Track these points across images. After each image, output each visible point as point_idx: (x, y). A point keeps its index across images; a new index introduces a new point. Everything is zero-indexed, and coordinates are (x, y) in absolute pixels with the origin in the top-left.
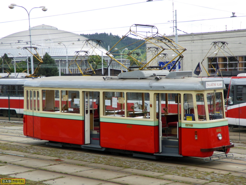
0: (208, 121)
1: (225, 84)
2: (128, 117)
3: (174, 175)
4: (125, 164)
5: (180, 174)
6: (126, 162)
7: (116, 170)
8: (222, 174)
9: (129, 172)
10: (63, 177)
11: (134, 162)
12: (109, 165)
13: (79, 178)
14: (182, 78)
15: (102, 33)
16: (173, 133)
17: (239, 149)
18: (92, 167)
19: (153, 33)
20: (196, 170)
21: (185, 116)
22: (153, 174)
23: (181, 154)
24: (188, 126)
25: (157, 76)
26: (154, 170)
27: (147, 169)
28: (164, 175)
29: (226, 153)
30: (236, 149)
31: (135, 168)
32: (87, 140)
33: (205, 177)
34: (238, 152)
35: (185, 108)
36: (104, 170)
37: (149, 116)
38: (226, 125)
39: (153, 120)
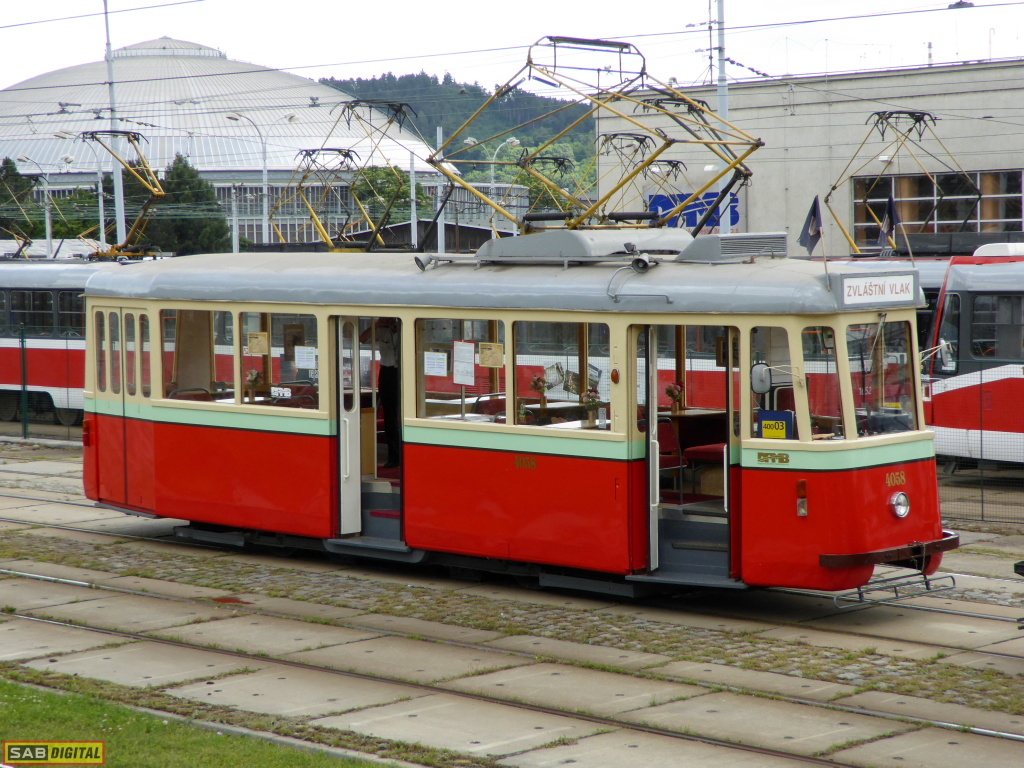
0: (852, 439)
1: (925, 289)
2: (520, 423)
3: (708, 662)
4: (506, 619)
5: (734, 658)
6: (510, 608)
7: (469, 643)
8: (907, 660)
9: (524, 652)
10: (250, 669)
11: (543, 608)
12: (441, 620)
13: (316, 673)
14: (744, 262)
15: (413, 75)
16: (706, 490)
17: (981, 557)
18: (369, 628)
19: (624, 76)
20: (800, 644)
21: (757, 418)
22: (622, 659)
23: (738, 577)
24: (767, 461)
25: (642, 252)
26: (625, 643)
27: (597, 639)
28: (667, 663)
29: (924, 574)
30: (967, 556)
31: (548, 633)
32: (351, 519)
33: (836, 671)
34: (974, 570)
35: (758, 388)
36: (421, 642)
37: (608, 421)
38: (928, 459)
39: (623, 434)
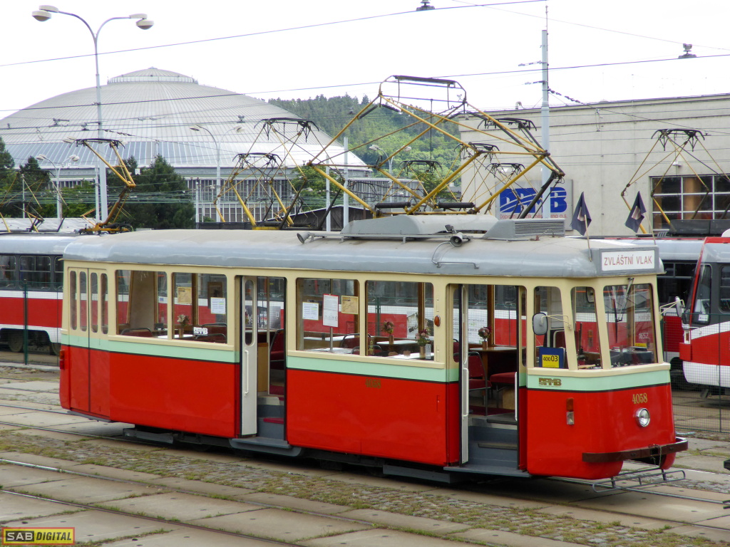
0: (607, 368)
1: (663, 261)
2: (370, 355)
3: (497, 529)
4: (355, 497)
5: (516, 527)
6: (360, 490)
7: (326, 514)
8: (642, 530)
9: (365, 521)
10: (165, 530)
11: (384, 490)
12: (308, 497)
13: (212, 534)
14: (532, 240)
16: (506, 406)
17: (715, 458)
18: (255, 502)
19: (451, 104)
20: (566, 517)
21: (539, 353)
22: (435, 527)
23: (524, 469)
24: (545, 384)
25: (458, 231)
26: (438, 516)
27: (419, 512)
28: (466, 530)
29: (662, 468)
30: (705, 458)
31: (384, 508)
32: (249, 424)
33: (589, 537)
34: (708, 468)
35: (538, 330)
36: (291, 513)
37: (432, 354)
38: (666, 384)
39: (442, 363)
